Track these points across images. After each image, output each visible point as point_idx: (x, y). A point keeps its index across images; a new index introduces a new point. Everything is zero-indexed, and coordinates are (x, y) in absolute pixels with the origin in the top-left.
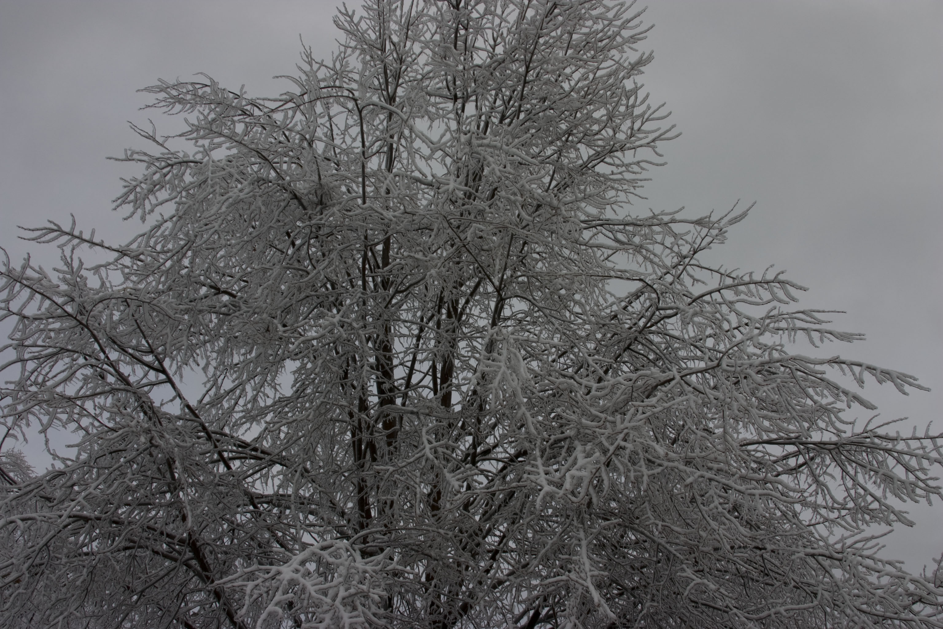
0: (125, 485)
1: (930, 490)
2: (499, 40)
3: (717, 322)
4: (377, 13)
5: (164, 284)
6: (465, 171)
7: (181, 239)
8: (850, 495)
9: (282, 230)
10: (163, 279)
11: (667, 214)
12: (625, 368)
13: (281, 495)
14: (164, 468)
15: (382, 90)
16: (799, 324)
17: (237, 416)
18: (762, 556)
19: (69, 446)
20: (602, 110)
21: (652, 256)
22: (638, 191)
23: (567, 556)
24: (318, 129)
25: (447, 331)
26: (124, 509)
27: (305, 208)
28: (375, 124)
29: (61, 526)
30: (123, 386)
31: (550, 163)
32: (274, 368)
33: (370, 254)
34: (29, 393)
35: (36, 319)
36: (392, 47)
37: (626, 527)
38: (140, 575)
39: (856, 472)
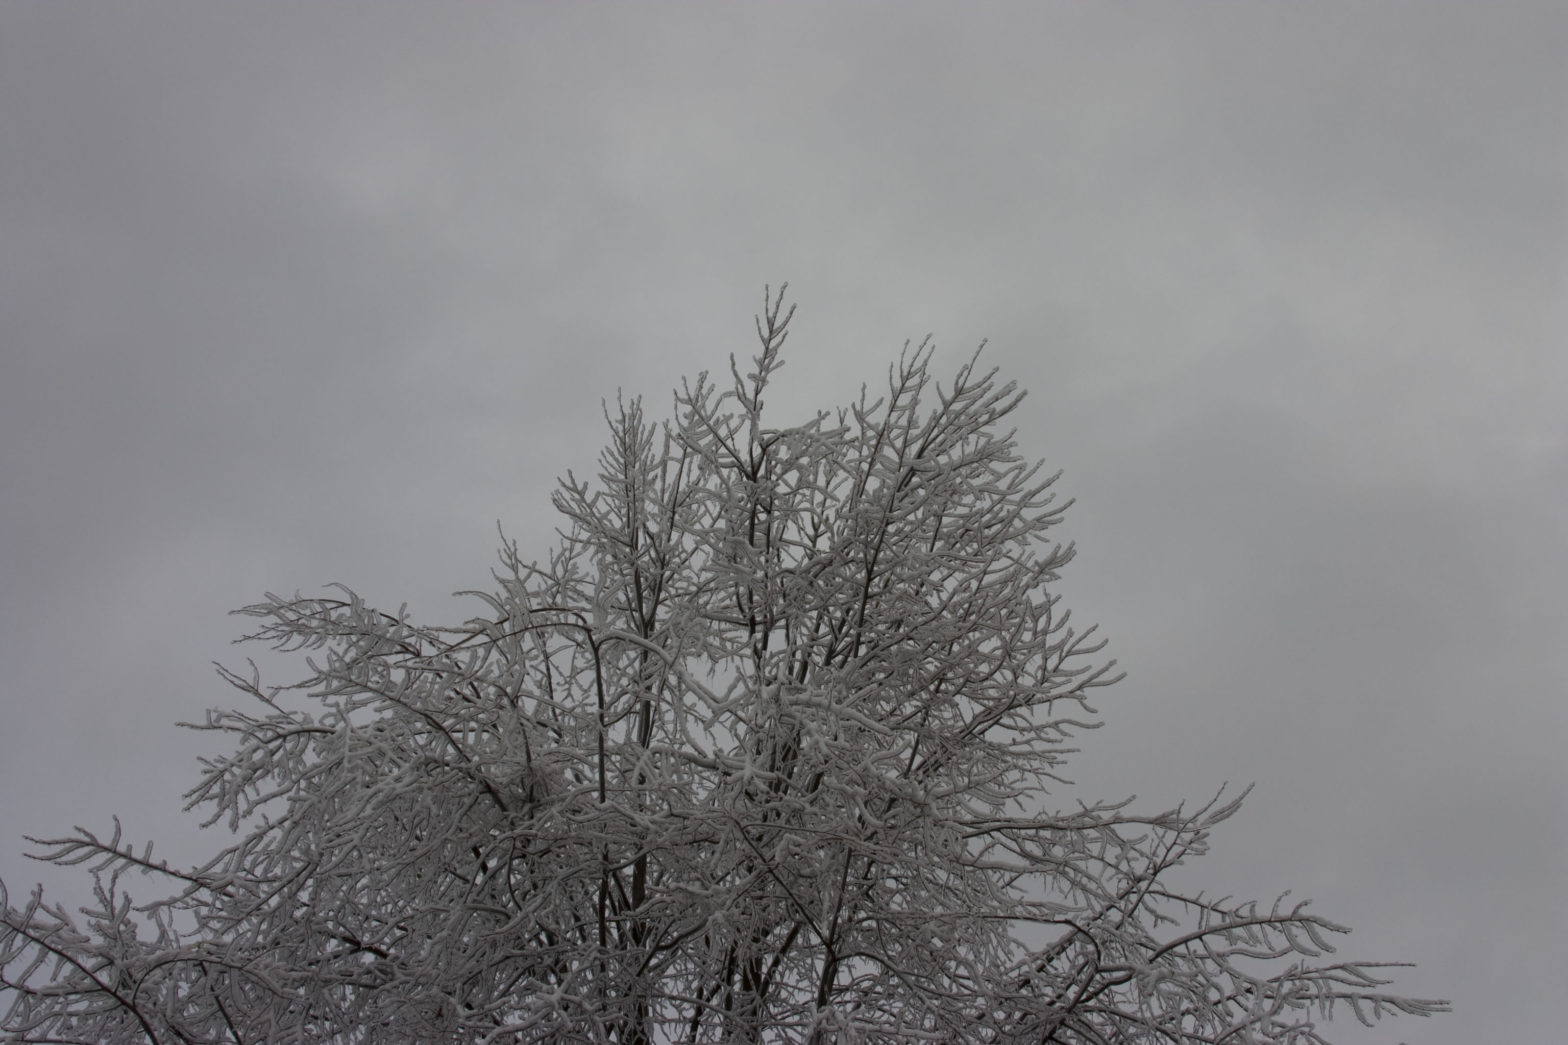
2: (822, 528)
3: (1199, 990)
4: (623, 486)
5: (266, 934)
6: (770, 745)
7: (296, 859)
9: (465, 844)
10: (264, 927)
11: (1106, 809)
15: (632, 610)
16: (1337, 988)
20: (994, 639)
21: (1085, 880)
22: (1057, 770)
24: (526, 677)
25: (743, 1014)
27: (504, 808)
28: (621, 665)
31: (910, 729)
33: (612, 883)
35: (47, 995)
36: (649, 541)
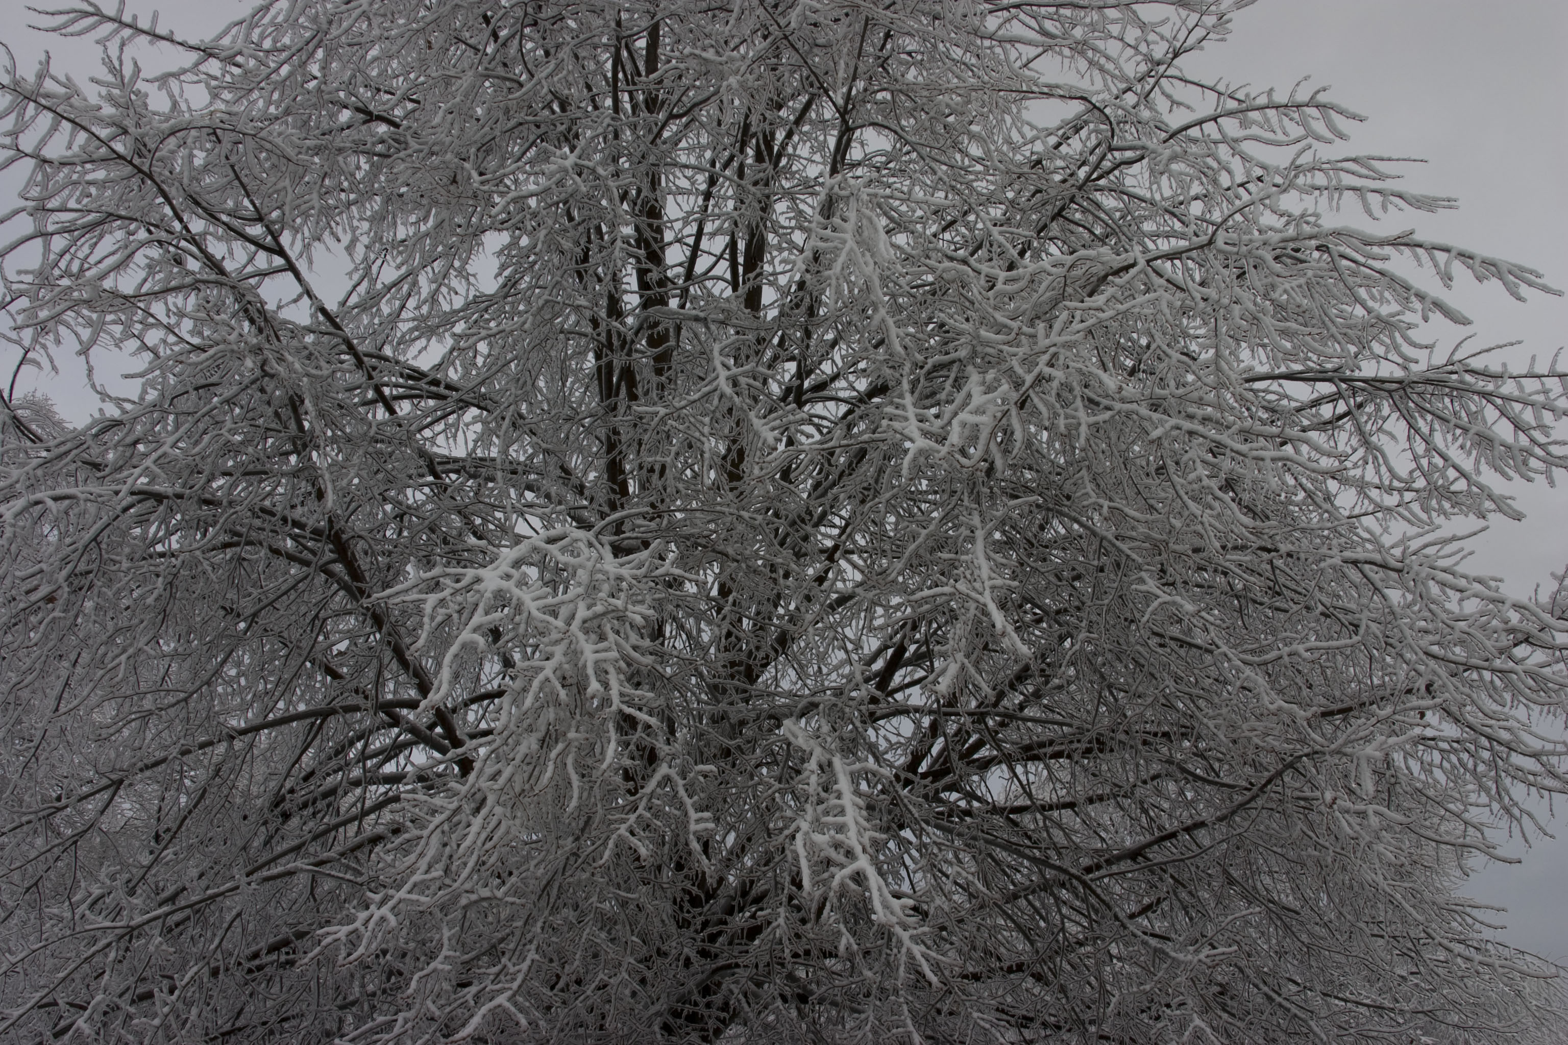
0: (222, 440)
1: (1551, 461)
3: (1210, 173)
5: (278, 104)
7: (305, 28)
8: (1419, 467)
9: (476, 11)
10: (276, 96)
12: (1053, 249)
13: (481, 459)
14: (286, 413)
16: (1348, 180)
17: (404, 327)
18: (1271, 562)
19: (127, 377)
21: (1103, 61)
23: (952, 556)
25: (756, 184)
26: (221, 482)
29: (119, 508)
30: (213, 277)
32: (466, 246)
33: (625, 54)
34: (57, 289)
35: (63, 164)
37: (1048, 509)
38: (251, 590)
39: (1432, 430)
